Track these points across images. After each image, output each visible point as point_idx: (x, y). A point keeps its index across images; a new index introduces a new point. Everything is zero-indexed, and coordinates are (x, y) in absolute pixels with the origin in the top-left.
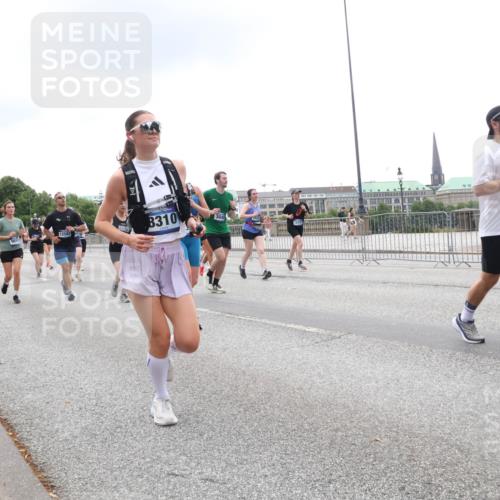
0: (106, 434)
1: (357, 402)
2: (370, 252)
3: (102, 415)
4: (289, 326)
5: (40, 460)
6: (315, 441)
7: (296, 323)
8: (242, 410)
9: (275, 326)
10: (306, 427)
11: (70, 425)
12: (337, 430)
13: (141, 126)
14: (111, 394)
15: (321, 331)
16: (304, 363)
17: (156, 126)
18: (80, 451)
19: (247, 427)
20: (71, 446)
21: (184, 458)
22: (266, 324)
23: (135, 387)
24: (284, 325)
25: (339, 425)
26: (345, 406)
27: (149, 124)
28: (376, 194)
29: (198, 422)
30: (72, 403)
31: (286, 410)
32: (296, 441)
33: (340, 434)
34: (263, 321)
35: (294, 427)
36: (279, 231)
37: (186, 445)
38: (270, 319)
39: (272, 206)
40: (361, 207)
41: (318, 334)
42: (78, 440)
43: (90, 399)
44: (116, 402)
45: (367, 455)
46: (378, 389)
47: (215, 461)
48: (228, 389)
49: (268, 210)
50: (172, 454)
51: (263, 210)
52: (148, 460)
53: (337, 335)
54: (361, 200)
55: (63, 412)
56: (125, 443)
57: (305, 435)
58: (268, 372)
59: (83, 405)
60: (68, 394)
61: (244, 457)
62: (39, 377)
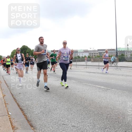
0: (47, 113)
1: (114, 107)
2: (118, 67)
3: (46, 108)
4: (96, 86)
5: (30, 119)
6: (102, 117)
7: (98, 85)
8: (83, 108)
9: (92, 86)
10: (100, 113)
11: (37, 110)
12: (108, 115)
14: (48, 102)
15: (105, 88)
16: (100, 96)
18: (40, 117)
19: (84, 113)
20: (37, 116)
21: (67, 120)
22: (90, 85)
23: (55, 101)
25: (109, 113)
26: (111, 108)
28: (121, 51)
29: (71, 111)
30: (38, 104)
31: (95, 108)
32: (97, 117)
33: (109, 115)
34: (89, 84)
35: (97, 113)
36: (94, 60)
37: (68, 117)
38: (91, 84)
39: (92, 54)
40: (117, 55)
41: (104, 88)
42: (39, 114)
43: (43, 104)
44: (49, 105)
45: (116, 122)
46: (120, 104)
47: (75, 121)
48: (79, 102)
49: (91, 55)
50: (64, 119)
51: (90, 55)
52: (57, 120)
53: (109, 89)
54: (117, 53)
55: (36, 107)
56: (52, 116)
57: (100, 115)
58: (90, 98)
59: (41, 105)
60: (37, 102)
61: (83, 121)
62: (30, 97)
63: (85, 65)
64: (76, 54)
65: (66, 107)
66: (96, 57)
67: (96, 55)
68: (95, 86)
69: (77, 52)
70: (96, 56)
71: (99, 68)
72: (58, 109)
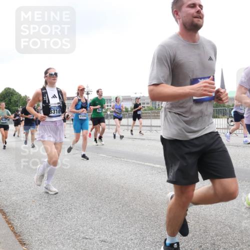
0: (53, 218)
3: (50, 208)
4: (146, 164)
5: (18, 230)
6: (157, 222)
7: (149, 163)
8: (121, 206)
9: (139, 164)
10: (153, 215)
11: (34, 213)
13: (50, 74)
14: (56, 197)
16: (153, 183)
17: (56, 74)
18: (39, 226)
19: (123, 215)
20: (34, 223)
22: (134, 163)
23: (68, 194)
24: (143, 163)
27: (53, 73)
29: (98, 212)
30: (35, 201)
31: (143, 206)
32: (147, 222)
34: (133, 161)
35: (147, 215)
37: (92, 223)
41: (160, 168)
42: (38, 220)
43: (45, 200)
44: (57, 201)
47: (107, 232)
48: (115, 195)
50: (85, 228)
52: (73, 231)
55: (31, 206)
56: (62, 222)
57: (152, 219)
58: (135, 187)
59: (41, 203)
60: (34, 197)
61: (122, 230)
62: (20, 188)
63: (126, 126)
64: (109, 104)
65: (90, 205)
66: (145, 110)
67: (146, 105)
68: (144, 165)
69: (110, 100)
70: (146, 107)
71: (151, 131)
72: (74, 209)
